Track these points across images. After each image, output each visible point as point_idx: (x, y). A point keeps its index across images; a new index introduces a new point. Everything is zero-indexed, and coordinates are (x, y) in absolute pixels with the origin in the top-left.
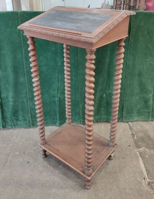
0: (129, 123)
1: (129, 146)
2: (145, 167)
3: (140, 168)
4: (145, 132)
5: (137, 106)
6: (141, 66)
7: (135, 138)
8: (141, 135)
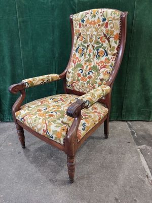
0: (129, 122)
1: (129, 143)
2: (147, 164)
3: (141, 165)
4: (146, 131)
5: (137, 105)
6: (144, 60)
7: (135, 135)
8: (141, 133)
